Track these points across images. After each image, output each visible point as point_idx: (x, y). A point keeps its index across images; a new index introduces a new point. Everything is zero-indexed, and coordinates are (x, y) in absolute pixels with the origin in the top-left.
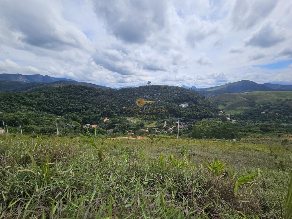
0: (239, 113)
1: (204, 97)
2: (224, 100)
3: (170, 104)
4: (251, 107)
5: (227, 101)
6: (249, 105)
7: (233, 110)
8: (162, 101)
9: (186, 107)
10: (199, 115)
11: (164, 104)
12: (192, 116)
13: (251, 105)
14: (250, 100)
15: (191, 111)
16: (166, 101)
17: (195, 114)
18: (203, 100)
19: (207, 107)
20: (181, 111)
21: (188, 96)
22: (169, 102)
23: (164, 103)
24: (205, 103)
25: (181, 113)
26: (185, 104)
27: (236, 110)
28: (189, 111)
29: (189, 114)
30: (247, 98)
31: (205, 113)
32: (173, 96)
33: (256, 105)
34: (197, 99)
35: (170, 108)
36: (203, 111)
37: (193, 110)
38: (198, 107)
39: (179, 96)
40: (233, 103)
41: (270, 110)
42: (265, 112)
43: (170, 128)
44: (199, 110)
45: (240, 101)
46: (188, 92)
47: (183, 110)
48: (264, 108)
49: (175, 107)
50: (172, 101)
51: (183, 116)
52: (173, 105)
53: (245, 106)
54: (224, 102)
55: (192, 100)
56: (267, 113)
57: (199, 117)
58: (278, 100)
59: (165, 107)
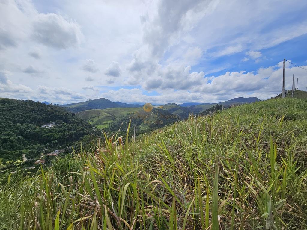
0: (106, 127)
1: (73, 114)
2: (91, 117)
3: (25, 126)
4: (113, 120)
5: (93, 117)
6: (112, 119)
7: (100, 124)
8: (5, 123)
9: (54, 128)
10: (75, 134)
11: (13, 128)
12: (66, 137)
13: (113, 119)
14: (111, 115)
15: (63, 131)
16: (15, 122)
17: (68, 135)
18: (74, 117)
19: (80, 125)
20: (47, 133)
21: (53, 113)
22: (22, 123)
23: (11, 126)
24: (77, 120)
25: (48, 136)
26: (50, 124)
27: (103, 124)
28: (59, 132)
29: (61, 135)
30: (109, 114)
31: (80, 131)
32: (26, 114)
33: (116, 119)
34: (66, 116)
35: (25, 132)
36: (78, 129)
37: (65, 130)
38: (70, 125)
39: (38, 114)
40: (99, 119)
41: (125, 121)
42: (123, 123)
43: (38, 160)
44: (72, 128)
45: (104, 116)
46: (52, 109)
47: (51, 132)
48: (122, 121)
49: (35, 129)
50: (28, 122)
51: (54, 140)
52: (30, 127)
53: (109, 120)
54: (91, 118)
55: (60, 118)
56: (124, 123)
57: (74, 136)
58: (128, 114)
59: (14, 132)
